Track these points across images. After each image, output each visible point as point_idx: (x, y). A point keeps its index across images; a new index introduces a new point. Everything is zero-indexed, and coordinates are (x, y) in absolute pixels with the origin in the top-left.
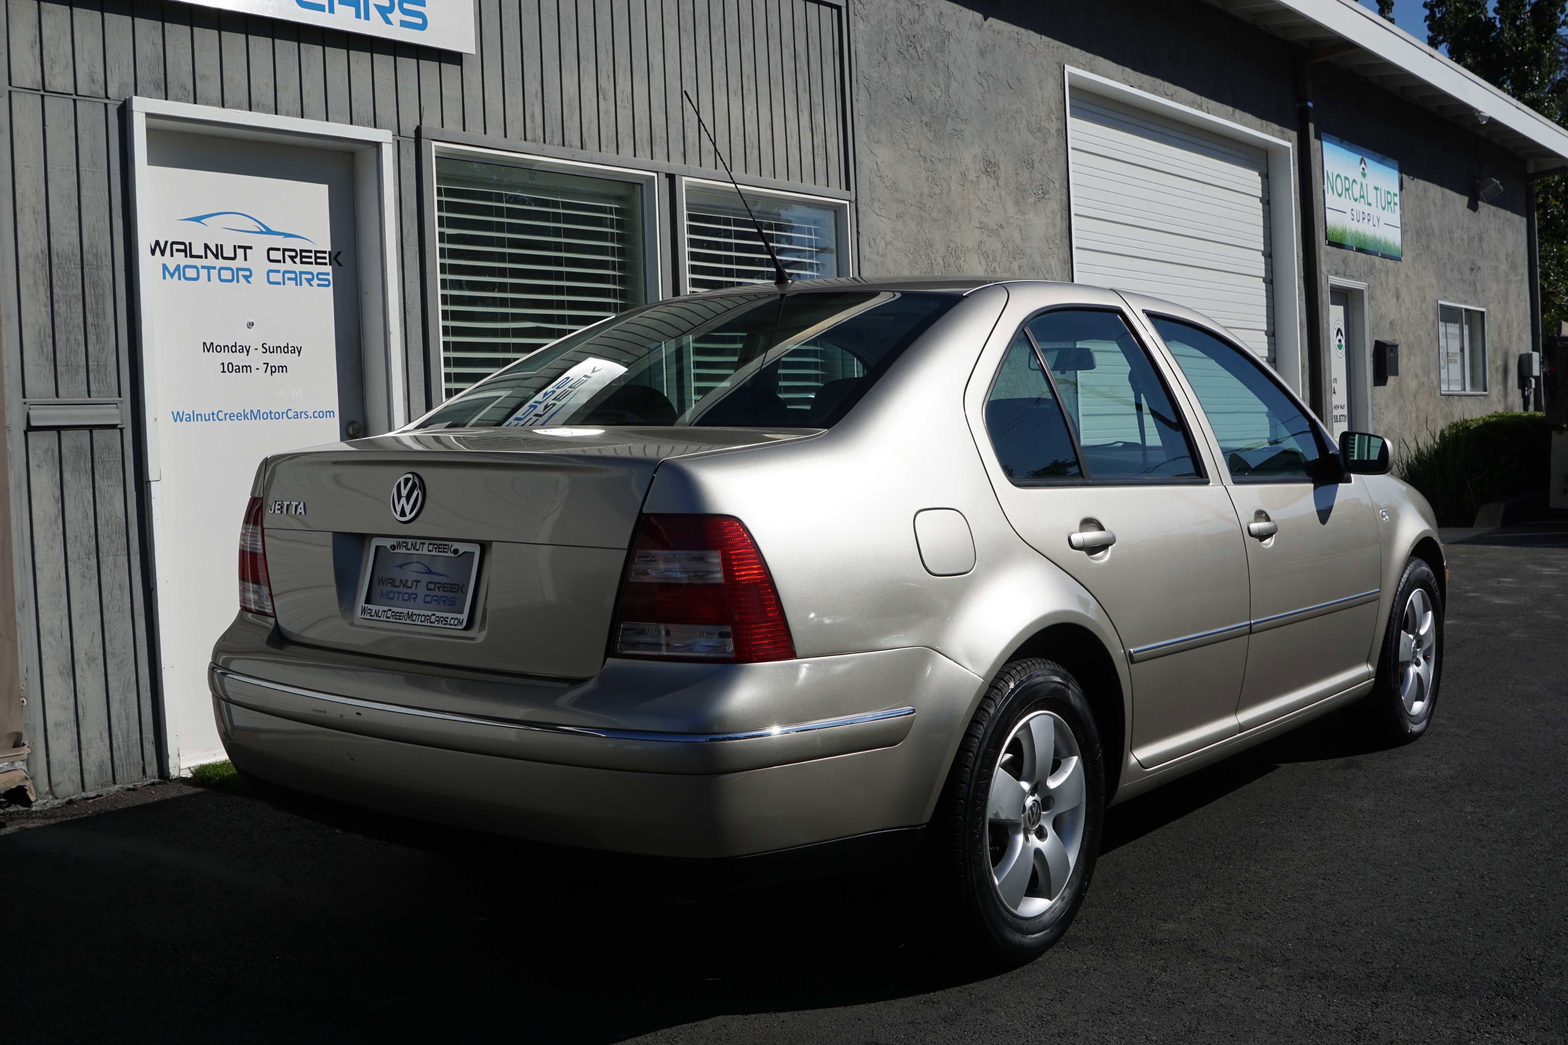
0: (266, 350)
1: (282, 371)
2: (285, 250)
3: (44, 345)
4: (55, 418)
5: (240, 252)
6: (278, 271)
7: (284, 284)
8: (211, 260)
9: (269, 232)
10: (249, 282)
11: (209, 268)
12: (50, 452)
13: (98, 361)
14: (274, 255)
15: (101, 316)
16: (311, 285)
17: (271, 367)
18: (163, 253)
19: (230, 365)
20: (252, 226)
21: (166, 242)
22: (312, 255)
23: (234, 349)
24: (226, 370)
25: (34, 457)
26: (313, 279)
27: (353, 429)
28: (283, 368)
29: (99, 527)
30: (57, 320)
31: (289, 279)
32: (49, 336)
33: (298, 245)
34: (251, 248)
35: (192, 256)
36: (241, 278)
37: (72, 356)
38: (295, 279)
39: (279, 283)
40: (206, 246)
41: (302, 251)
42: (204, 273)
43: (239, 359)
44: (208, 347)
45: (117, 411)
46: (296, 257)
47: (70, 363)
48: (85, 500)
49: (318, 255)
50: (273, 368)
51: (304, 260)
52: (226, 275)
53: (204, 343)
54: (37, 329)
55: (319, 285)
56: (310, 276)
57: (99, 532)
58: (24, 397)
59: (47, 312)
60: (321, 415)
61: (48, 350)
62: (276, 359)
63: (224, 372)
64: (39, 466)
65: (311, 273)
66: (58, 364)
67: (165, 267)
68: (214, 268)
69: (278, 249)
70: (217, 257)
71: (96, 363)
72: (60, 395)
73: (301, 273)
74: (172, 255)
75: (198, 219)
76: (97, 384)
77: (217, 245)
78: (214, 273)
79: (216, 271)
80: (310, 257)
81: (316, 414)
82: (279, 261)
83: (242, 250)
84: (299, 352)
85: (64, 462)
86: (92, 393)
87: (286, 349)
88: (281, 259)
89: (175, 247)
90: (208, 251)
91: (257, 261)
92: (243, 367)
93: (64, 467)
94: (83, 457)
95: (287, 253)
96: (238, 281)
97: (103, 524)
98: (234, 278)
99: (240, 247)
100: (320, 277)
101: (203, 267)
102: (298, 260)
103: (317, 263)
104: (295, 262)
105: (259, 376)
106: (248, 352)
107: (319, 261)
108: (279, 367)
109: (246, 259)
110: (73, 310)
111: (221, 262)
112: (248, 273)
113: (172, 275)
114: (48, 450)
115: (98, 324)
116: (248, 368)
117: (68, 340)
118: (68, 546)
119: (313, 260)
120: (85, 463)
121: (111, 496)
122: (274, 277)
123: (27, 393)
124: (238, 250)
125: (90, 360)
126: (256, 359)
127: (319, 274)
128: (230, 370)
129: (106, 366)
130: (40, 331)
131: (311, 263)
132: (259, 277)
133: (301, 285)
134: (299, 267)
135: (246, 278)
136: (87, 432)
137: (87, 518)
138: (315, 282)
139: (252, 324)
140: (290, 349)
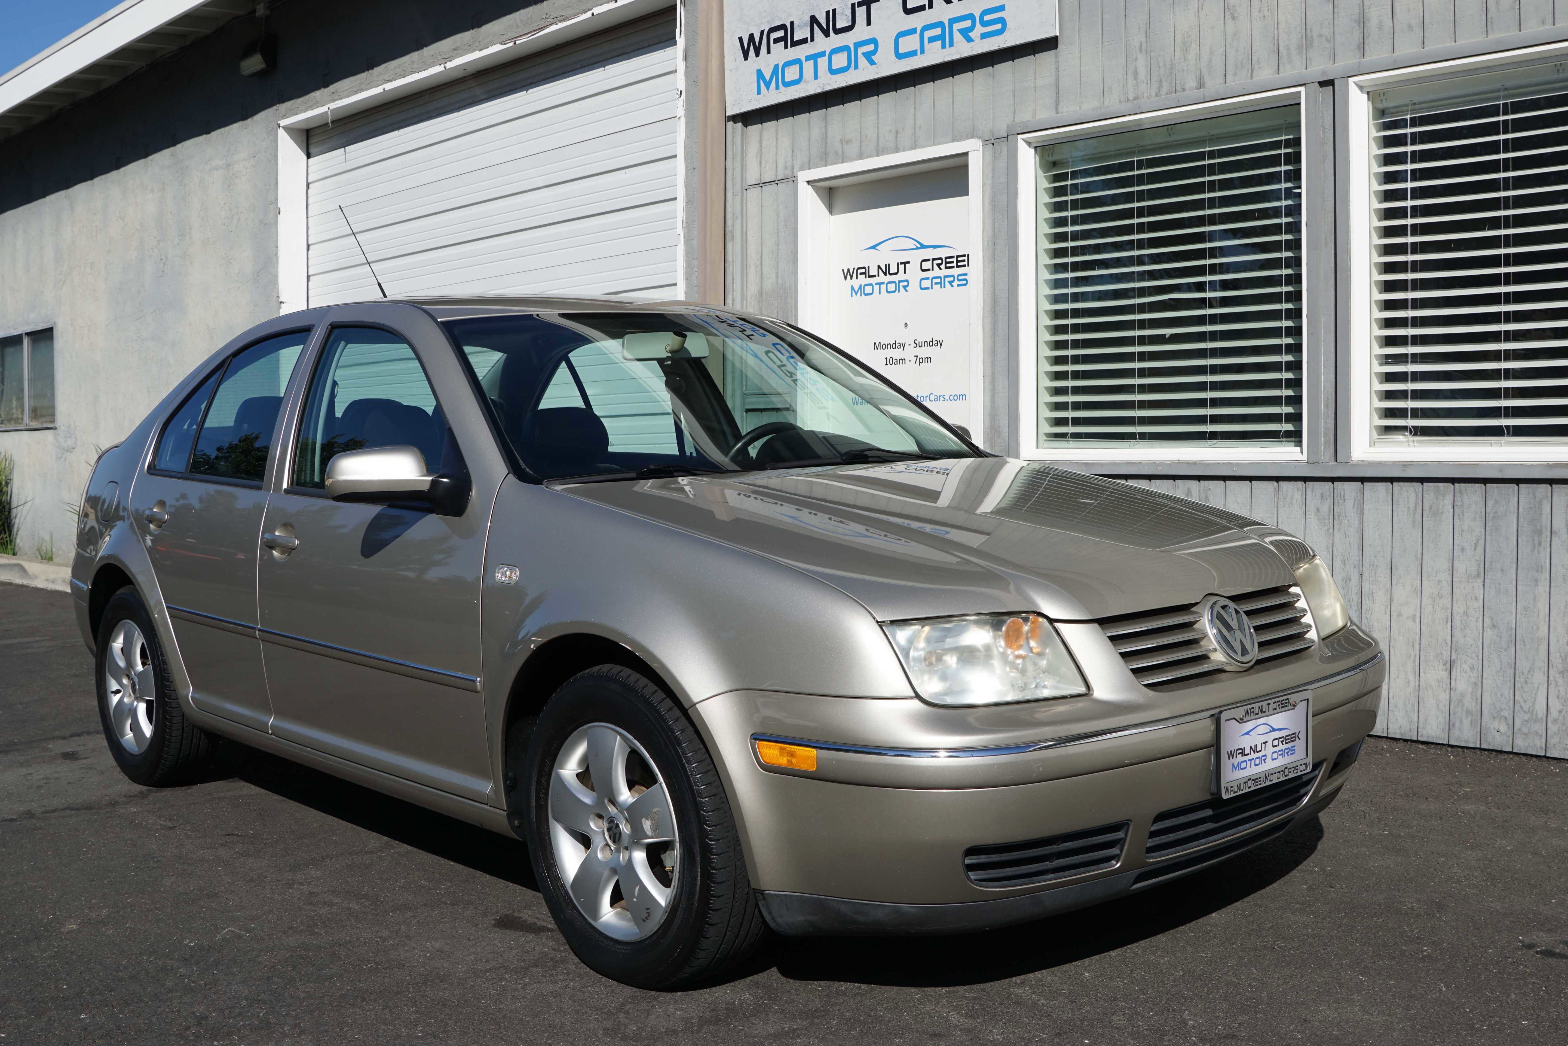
0: (917, 345)
1: (928, 362)
2: (933, 260)
5: (902, 267)
6: (928, 278)
7: (932, 288)
8: (882, 278)
9: (923, 246)
10: (906, 291)
11: (879, 284)
14: (925, 265)
16: (952, 286)
17: (920, 359)
18: (851, 277)
19: (891, 359)
20: (912, 244)
21: (854, 269)
22: (954, 260)
23: (895, 346)
24: (888, 363)
26: (953, 281)
28: (928, 359)
31: (936, 283)
33: (942, 253)
34: (909, 262)
35: (870, 277)
36: (901, 288)
38: (940, 283)
39: (928, 288)
40: (879, 267)
41: (946, 258)
42: (876, 288)
43: (897, 354)
44: (876, 346)
46: (942, 264)
49: (959, 259)
51: (948, 265)
52: (892, 287)
53: (874, 343)
55: (959, 285)
56: (952, 279)
60: (956, 398)
62: (923, 352)
65: (953, 276)
67: (852, 288)
68: (883, 283)
69: (929, 260)
70: (885, 274)
73: (945, 277)
74: (857, 278)
75: (874, 247)
77: (886, 265)
78: (883, 287)
79: (885, 285)
80: (952, 262)
81: (952, 398)
82: (929, 270)
83: (903, 265)
84: (942, 345)
87: (931, 343)
88: (931, 268)
89: (860, 271)
90: (880, 270)
91: (913, 273)
92: (900, 360)
95: (935, 262)
96: (899, 291)
98: (897, 289)
99: (901, 263)
100: (960, 278)
101: (876, 284)
102: (943, 266)
103: (958, 266)
104: (940, 269)
105: (911, 366)
106: (904, 347)
107: (959, 264)
108: (925, 358)
109: (905, 273)
111: (889, 278)
112: (906, 284)
113: (856, 293)
116: (903, 360)
119: (954, 264)
122: (924, 284)
124: (900, 266)
126: (909, 353)
127: (959, 275)
128: (891, 363)
131: (953, 267)
132: (914, 285)
133: (945, 287)
134: (944, 272)
135: (905, 287)
138: (956, 283)
139: (906, 324)
140: (934, 343)
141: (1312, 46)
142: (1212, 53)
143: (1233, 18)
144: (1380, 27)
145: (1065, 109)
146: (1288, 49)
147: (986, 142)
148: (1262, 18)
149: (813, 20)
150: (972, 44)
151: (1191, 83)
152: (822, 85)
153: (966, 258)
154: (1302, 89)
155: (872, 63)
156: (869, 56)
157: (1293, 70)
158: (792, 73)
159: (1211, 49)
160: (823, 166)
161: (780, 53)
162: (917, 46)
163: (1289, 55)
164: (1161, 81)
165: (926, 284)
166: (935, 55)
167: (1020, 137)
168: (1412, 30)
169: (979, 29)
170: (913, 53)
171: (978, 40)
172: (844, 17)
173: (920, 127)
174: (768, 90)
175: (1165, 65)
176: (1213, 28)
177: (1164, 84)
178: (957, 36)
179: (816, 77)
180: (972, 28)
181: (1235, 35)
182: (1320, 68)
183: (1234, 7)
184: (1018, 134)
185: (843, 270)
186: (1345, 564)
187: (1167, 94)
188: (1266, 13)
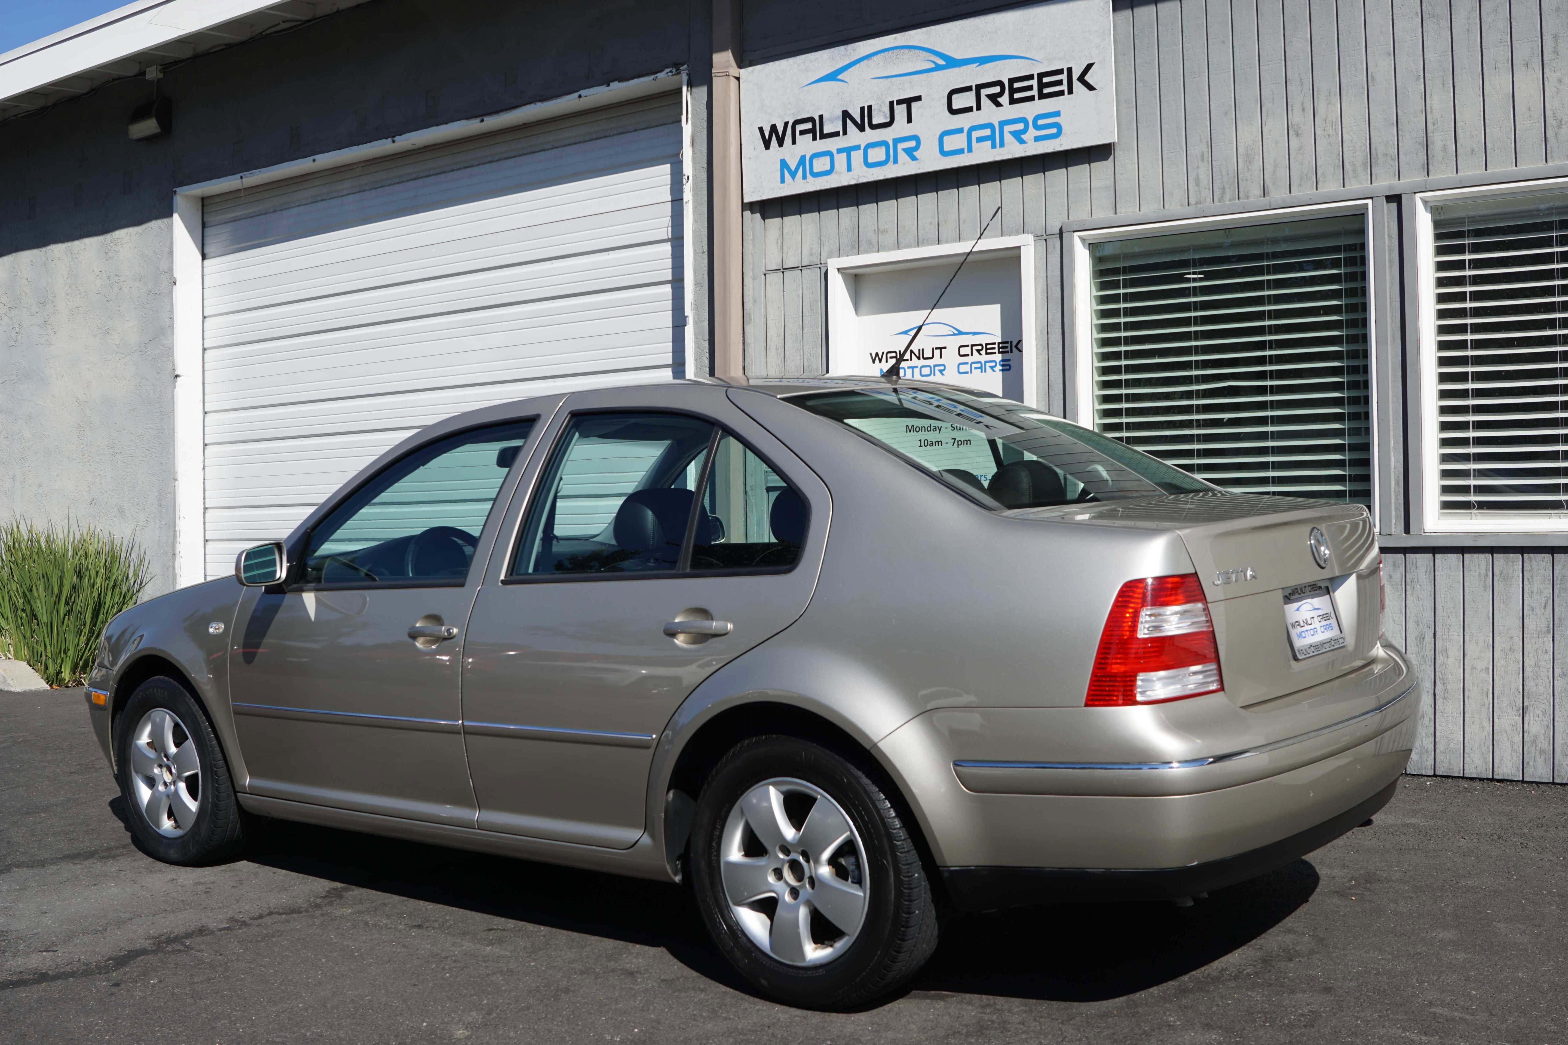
0: (955, 428)
2: (972, 346)
5: (937, 352)
6: (967, 363)
7: (971, 372)
8: (915, 362)
9: (960, 333)
10: (943, 374)
11: (913, 368)
14: (964, 351)
16: (994, 371)
18: (880, 361)
19: (925, 441)
20: (949, 331)
21: (883, 353)
22: (996, 346)
26: (995, 366)
31: (976, 368)
33: (983, 340)
34: (945, 348)
36: (937, 372)
38: (981, 368)
39: (967, 373)
41: (987, 344)
42: (909, 372)
46: (982, 350)
49: (1001, 345)
51: (989, 351)
52: (926, 371)
55: (1001, 370)
56: (993, 364)
65: (995, 361)
67: (882, 371)
68: (917, 367)
69: (967, 346)
70: (919, 358)
73: (986, 362)
74: (887, 361)
75: (906, 333)
77: (919, 350)
78: (916, 370)
79: (918, 369)
80: (994, 348)
82: (968, 355)
83: (939, 350)
88: (970, 353)
89: (889, 355)
90: (913, 354)
91: (951, 358)
92: (935, 442)
95: (974, 348)
96: (934, 375)
98: (932, 373)
99: (936, 348)
101: (909, 368)
102: (983, 352)
103: (1000, 353)
104: (980, 354)
105: (948, 448)
107: (1001, 350)
109: (941, 357)
111: (922, 362)
112: (942, 368)
116: (939, 443)
119: (996, 350)
122: (963, 368)
124: (935, 351)
127: (1001, 361)
128: (926, 444)
131: (995, 353)
132: (951, 369)
133: (985, 371)
134: (984, 357)
135: (941, 371)
138: (998, 368)
141: (1377, 164)
142: (1276, 165)
143: (1297, 135)
144: (1445, 149)
145: (1123, 210)
146: (1354, 165)
147: (1037, 237)
148: (1327, 137)
149: (846, 115)
150: (1024, 146)
151: (1256, 191)
152: (857, 177)
153: (1009, 345)
154: (1369, 202)
155: (914, 158)
156: (910, 152)
157: (1358, 184)
158: (821, 164)
159: (1275, 161)
160: (855, 254)
161: (806, 145)
162: (964, 145)
163: (1354, 171)
164: (1224, 188)
165: (966, 368)
166: (983, 154)
167: (1076, 234)
168: (1476, 154)
169: (1032, 133)
170: (960, 151)
171: (1031, 142)
172: (882, 114)
173: (965, 221)
174: (793, 179)
175: (1228, 174)
176: (1277, 142)
177: (1227, 191)
178: (1008, 138)
179: (849, 169)
180: (1025, 130)
181: (1300, 149)
182: (1386, 183)
183: (1298, 124)
184: (1074, 231)
185: (871, 354)
186: (1418, 625)
187: (1230, 200)
188: (1331, 132)
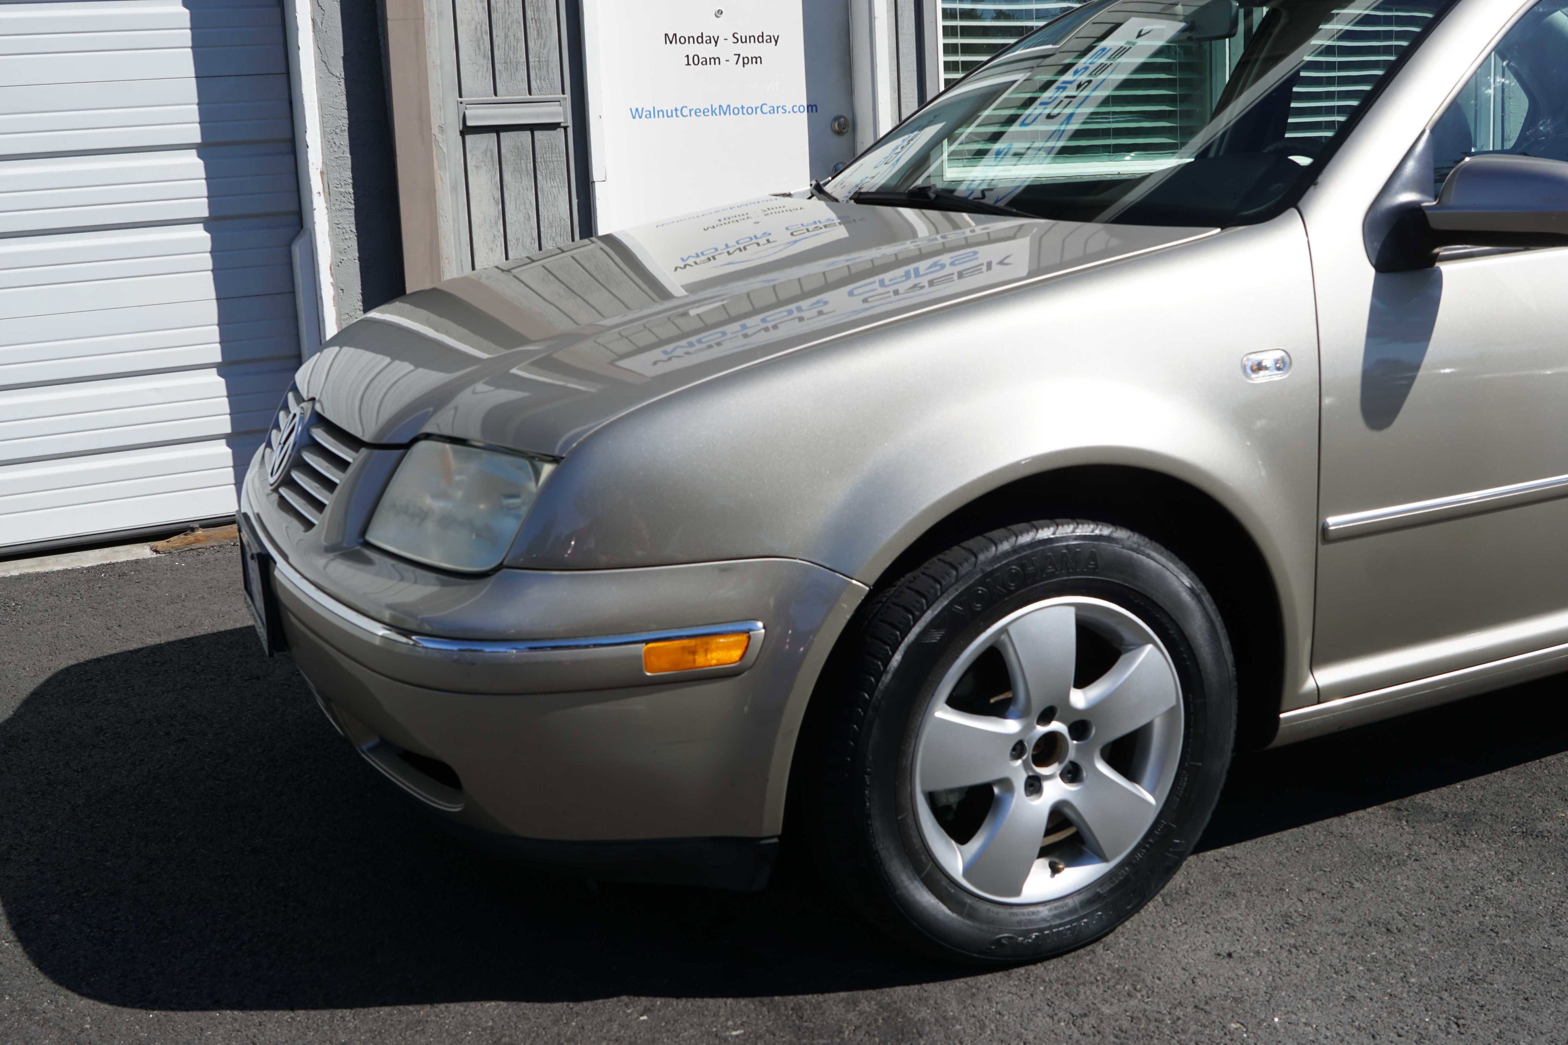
1: (756, 63)
3: (481, 43)
4: (492, 117)
12: (489, 154)
13: (539, 57)
15: (542, 9)
17: (743, 58)
19: (696, 58)
23: (700, 39)
24: (691, 62)
25: (472, 158)
27: (839, 125)
28: (757, 60)
29: (542, 229)
30: (494, 16)
32: (486, 33)
37: (511, 53)
43: (705, 51)
44: (670, 39)
45: (561, 109)
47: (509, 61)
48: (527, 202)
50: (746, 60)
53: (666, 35)
54: (473, 27)
57: (542, 235)
58: (461, 96)
59: (483, 8)
61: (485, 48)
62: (749, 50)
63: (688, 64)
64: (477, 167)
66: (496, 61)
71: (537, 59)
72: (498, 94)
76: (538, 81)
84: (776, 42)
85: (503, 163)
86: (533, 91)
87: (760, 39)
92: (710, 59)
93: (504, 168)
94: (524, 157)
97: (546, 226)
105: (730, 68)
106: (716, 42)
108: (752, 58)
110: (512, 4)
114: (486, 151)
115: (539, 19)
116: (716, 60)
117: (506, 36)
118: (509, 248)
120: (526, 163)
121: (554, 197)
123: (463, 93)
125: (530, 56)
126: (726, 50)
128: (696, 62)
129: (547, 61)
130: (476, 28)
136: (529, 133)
137: (529, 220)
139: (720, 12)
140: (765, 38)
